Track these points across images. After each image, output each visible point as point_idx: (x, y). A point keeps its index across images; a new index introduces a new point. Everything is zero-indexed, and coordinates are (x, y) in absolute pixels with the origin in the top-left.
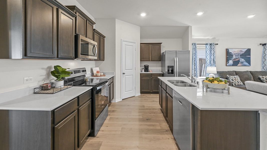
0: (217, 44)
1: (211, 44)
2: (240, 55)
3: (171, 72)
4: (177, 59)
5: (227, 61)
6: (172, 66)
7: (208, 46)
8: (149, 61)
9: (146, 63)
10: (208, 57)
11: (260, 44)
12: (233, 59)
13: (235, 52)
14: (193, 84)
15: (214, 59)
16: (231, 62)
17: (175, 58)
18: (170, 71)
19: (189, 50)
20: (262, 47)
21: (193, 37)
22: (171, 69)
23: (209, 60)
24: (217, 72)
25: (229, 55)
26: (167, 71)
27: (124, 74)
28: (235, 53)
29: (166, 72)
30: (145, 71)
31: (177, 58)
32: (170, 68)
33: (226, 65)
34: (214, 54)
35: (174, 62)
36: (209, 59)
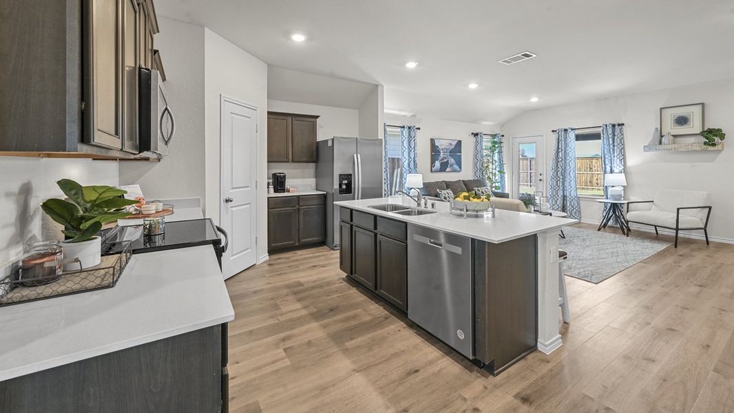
0: (419, 129)
1: (409, 128)
2: (450, 152)
3: (347, 188)
4: (359, 158)
5: (433, 162)
6: (348, 175)
7: (406, 132)
8: (288, 162)
9: (279, 169)
10: (406, 154)
11: (472, 134)
12: (441, 158)
13: (442, 145)
14: (422, 208)
15: (414, 159)
16: (438, 164)
17: (355, 155)
18: (344, 187)
19: (379, 138)
20: (473, 139)
21: (385, 111)
22: (346, 182)
23: (407, 161)
24: (424, 184)
25: (435, 150)
26: (336, 186)
27: (227, 201)
28: (443, 147)
29: (336, 190)
30: (275, 192)
31: (359, 155)
32: (345, 180)
33: (431, 171)
34: (414, 148)
35: (351, 165)
36: (407, 158)
